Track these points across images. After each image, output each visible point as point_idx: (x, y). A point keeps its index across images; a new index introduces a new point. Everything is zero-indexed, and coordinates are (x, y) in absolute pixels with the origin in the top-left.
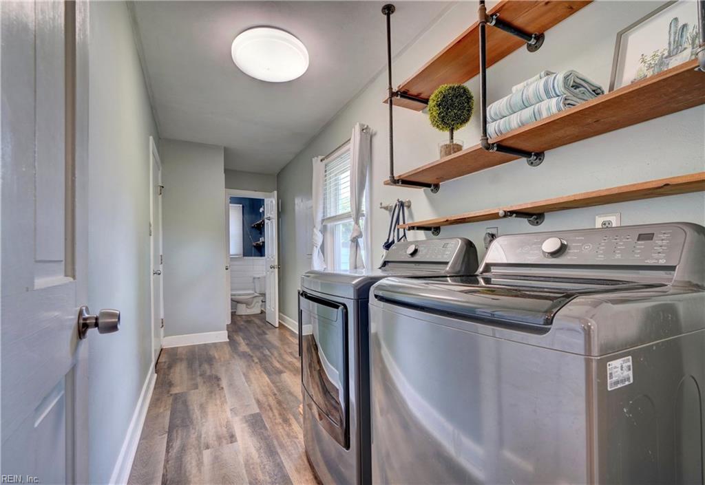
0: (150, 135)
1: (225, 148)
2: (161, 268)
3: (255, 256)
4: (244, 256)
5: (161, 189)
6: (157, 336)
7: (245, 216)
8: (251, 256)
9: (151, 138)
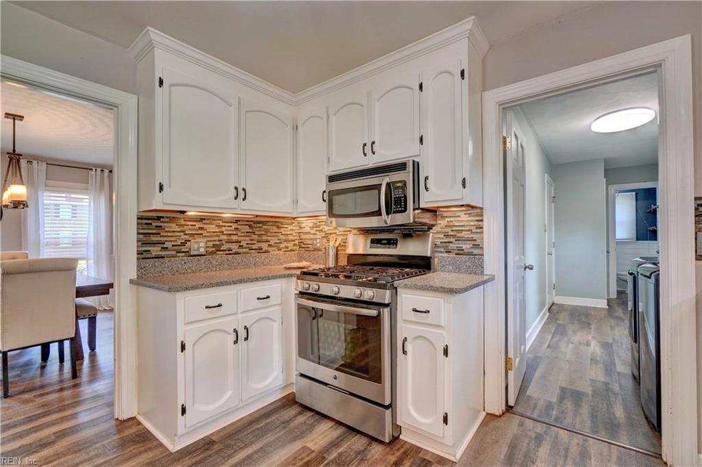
0: (545, 173)
1: (605, 160)
2: (553, 251)
3: (650, 240)
4: (637, 240)
5: (554, 199)
6: (550, 294)
7: (638, 202)
8: (647, 240)
9: (546, 175)
